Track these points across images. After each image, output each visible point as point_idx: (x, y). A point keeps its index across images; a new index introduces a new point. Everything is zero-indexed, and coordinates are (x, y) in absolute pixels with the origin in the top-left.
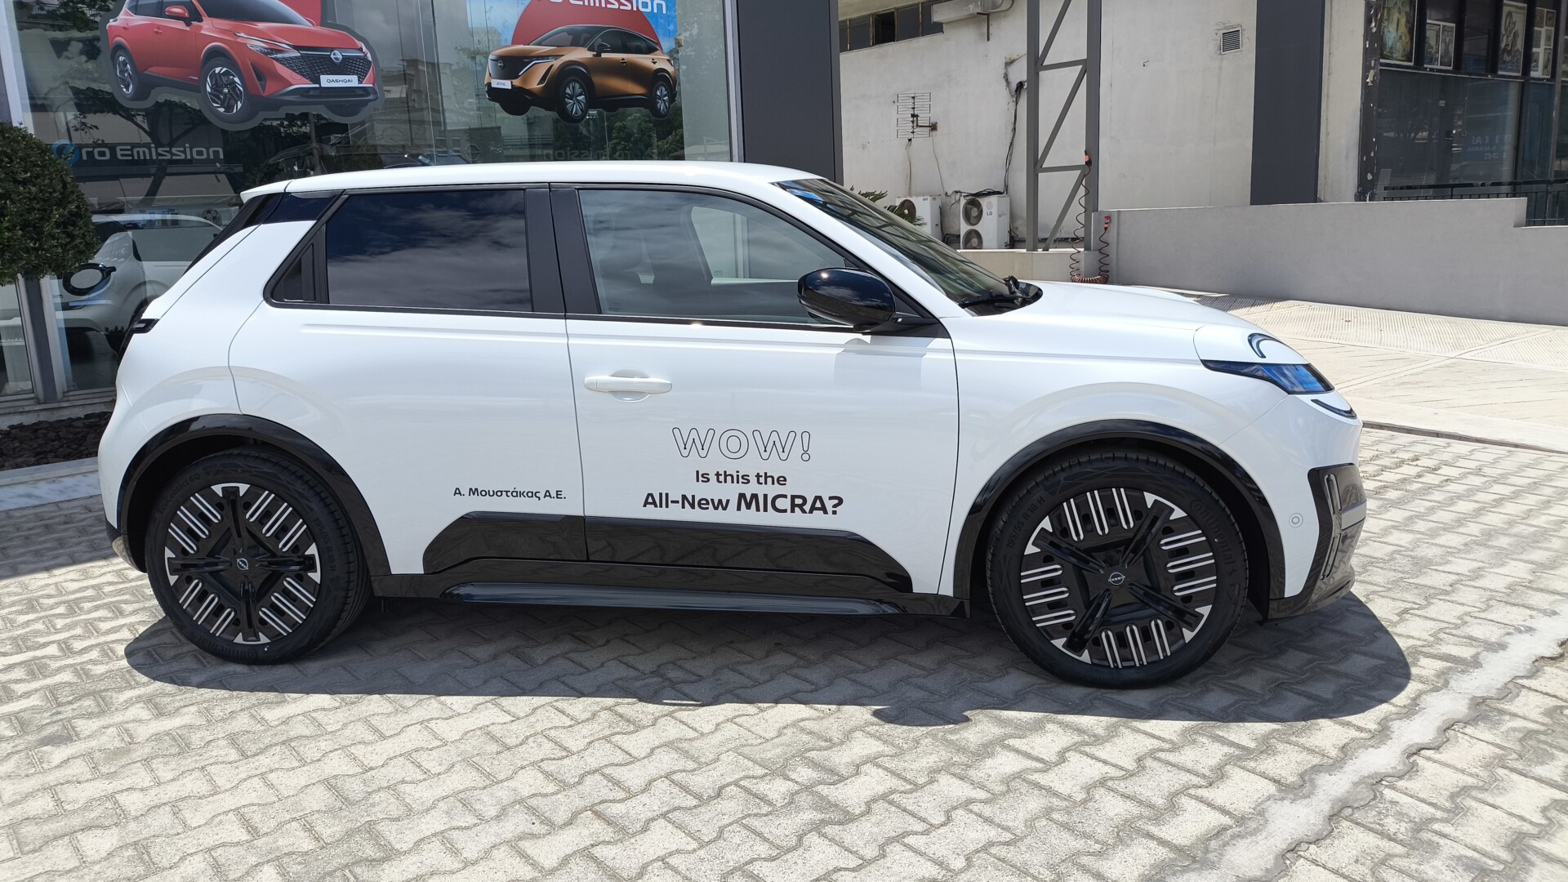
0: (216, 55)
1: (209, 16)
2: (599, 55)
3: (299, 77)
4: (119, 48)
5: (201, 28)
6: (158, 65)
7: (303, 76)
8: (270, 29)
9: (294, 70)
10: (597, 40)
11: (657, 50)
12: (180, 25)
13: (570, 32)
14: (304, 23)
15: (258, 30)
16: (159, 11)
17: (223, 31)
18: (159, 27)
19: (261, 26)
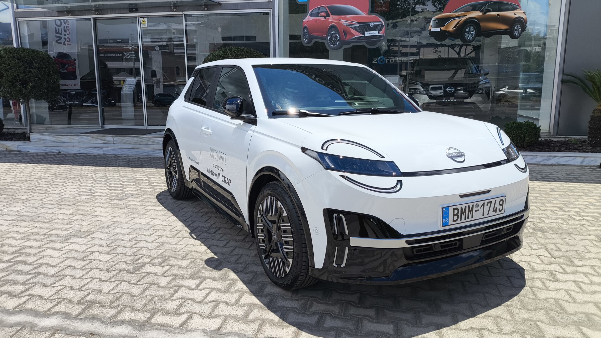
0: (333, 27)
1: (332, 15)
2: (485, 13)
3: (358, 33)
4: (305, 27)
5: (329, 19)
6: (315, 32)
7: (359, 32)
8: (350, 17)
9: (356, 31)
10: (486, 7)
11: (518, 8)
12: (323, 19)
13: (471, 5)
14: (362, 14)
15: (346, 18)
16: (318, 15)
17: (335, 19)
18: (317, 20)
19: (348, 16)
